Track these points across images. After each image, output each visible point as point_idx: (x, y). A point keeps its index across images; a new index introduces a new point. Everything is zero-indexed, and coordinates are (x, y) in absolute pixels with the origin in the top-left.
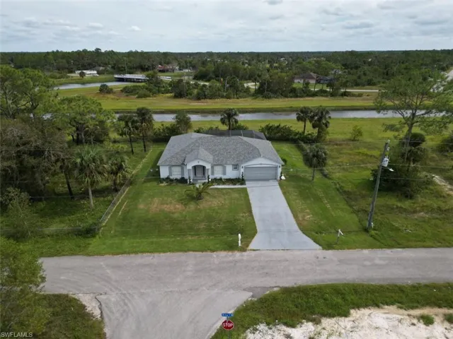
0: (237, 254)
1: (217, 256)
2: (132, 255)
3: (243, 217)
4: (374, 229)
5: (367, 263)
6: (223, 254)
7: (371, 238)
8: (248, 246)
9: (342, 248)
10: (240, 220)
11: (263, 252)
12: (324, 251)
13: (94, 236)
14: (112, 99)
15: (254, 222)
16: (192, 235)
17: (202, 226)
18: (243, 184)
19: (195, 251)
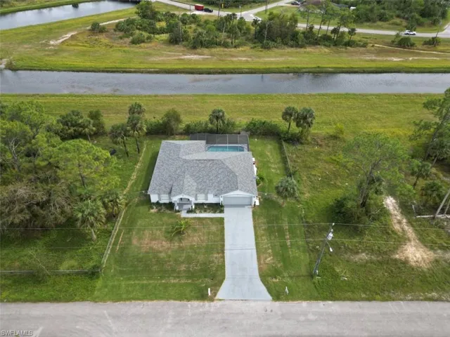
0: (206, 303)
1: (192, 306)
2: (128, 302)
3: (216, 258)
4: (318, 276)
5: (302, 318)
6: (196, 303)
7: (313, 285)
8: (215, 296)
9: (287, 300)
10: (213, 262)
11: (227, 303)
12: (274, 303)
13: (98, 277)
15: (224, 266)
16: (175, 278)
17: (183, 268)
18: (222, 211)
19: (175, 299)
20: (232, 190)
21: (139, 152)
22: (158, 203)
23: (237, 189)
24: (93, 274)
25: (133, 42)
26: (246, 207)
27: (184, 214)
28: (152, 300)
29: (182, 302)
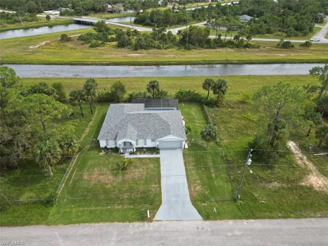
0: (146, 224)
1: (133, 226)
2: (77, 225)
3: (154, 187)
4: (240, 200)
5: (229, 234)
6: (137, 224)
7: (236, 208)
8: (154, 217)
9: (215, 219)
10: (150, 191)
11: (163, 223)
12: (204, 222)
13: (52, 206)
14: (71, 48)
15: (161, 193)
16: (119, 204)
17: (126, 196)
18: (158, 153)
19: (118, 221)
20: (166, 135)
21: (92, 114)
22: (106, 148)
23: (170, 134)
24: (48, 203)
25: (91, 47)
26: (178, 150)
27: (127, 156)
28: (98, 222)
29: (125, 223)
